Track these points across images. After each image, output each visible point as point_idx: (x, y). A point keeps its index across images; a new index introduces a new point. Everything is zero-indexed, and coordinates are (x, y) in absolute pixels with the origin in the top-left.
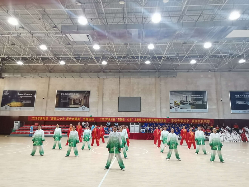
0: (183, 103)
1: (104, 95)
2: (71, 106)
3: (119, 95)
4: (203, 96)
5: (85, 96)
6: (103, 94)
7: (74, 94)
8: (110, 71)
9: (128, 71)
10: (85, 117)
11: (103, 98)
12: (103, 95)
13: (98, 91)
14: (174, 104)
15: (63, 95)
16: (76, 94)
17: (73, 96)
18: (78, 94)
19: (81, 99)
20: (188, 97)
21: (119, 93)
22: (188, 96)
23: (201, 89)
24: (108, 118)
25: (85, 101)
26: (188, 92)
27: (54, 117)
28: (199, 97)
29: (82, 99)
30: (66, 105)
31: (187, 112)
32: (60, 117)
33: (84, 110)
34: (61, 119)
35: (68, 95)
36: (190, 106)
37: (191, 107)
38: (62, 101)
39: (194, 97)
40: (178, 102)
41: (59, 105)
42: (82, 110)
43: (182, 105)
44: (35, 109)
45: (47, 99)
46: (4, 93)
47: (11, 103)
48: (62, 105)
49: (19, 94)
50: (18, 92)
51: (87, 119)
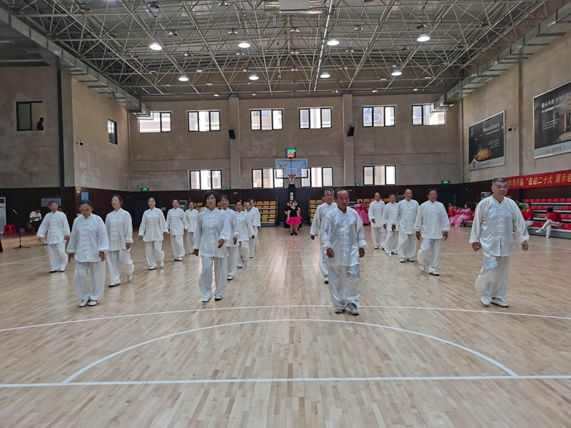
2: (562, 137)
15: (546, 108)
17: (564, 103)
27: (533, 176)
30: (553, 137)
32: (543, 175)
34: (545, 179)
35: (555, 104)
38: (545, 127)
41: (540, 140)
44: (507, 159)
45: (521, 129)
46: (470, 132)
47: (479, 154)
48: (547, 137)
49: (485, 130)
50: (484, 126)
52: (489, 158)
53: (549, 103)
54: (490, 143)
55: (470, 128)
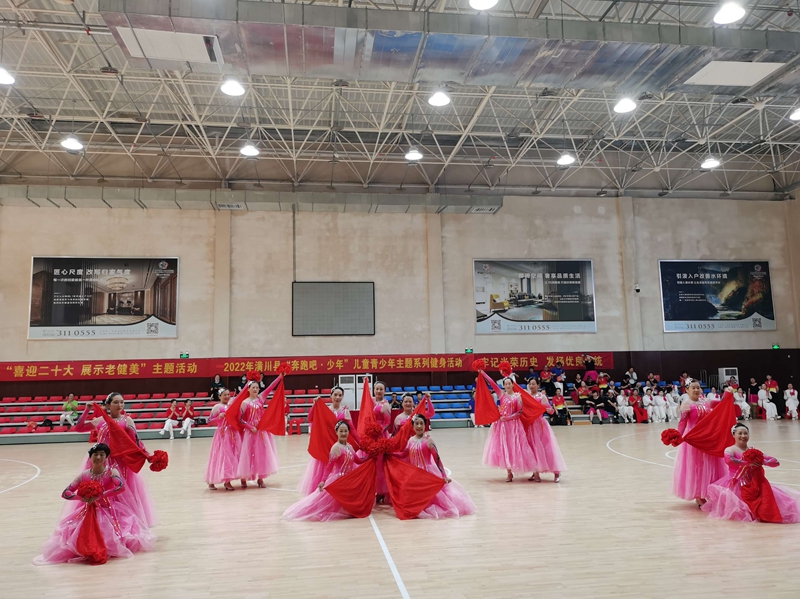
0: (517, 300)
1: (236, 275)
2: (98, 319)
3: (295, 275)
4: (583, 279)
5: (158, 279)
6: (232, 271)
7: (112, 271)
8: (259, 185)
9: (328, 187)
10: (163, 362)
11: (233, 287)
12: (231, 278)
13: (213, 259)
14: (488, 305)
15: (61, 276)
16: (119, 271)
17: (105, 279)
18: (128, 271)
19: (143, 293)
20: (535, 280)
21: (294, 270)
22: (533, 276)
23: (575, 254)
24: (254, 360)
25: (159, 296)
26: (535, 263)
27: (26, 365)
28: (568, 280)
29: (148, 290)
30: (76, 316)
31: (531, 331)
32: (52, 364)
33: (153, 335)
34: (56, 370)
35: (85, 276)
36: (541, 310)
37: (545, 315)
38: (59, 300)
39: (554, 280)
40: (503, 298)
41: (44, 315)
42: (145, 335)
43: (514, 311)
51: (169, 369)
53: (72, 272)
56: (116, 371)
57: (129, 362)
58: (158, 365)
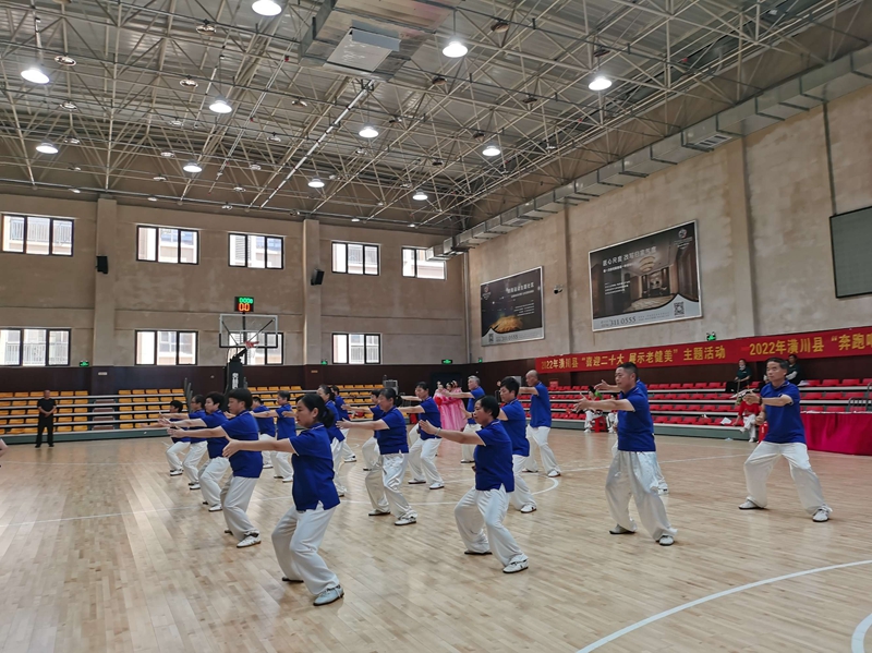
2: (636, 305)
3: (834, 204)
5: (680, 250)
6: (751, 223)
7: (642, 252)
10: (692, 346)
11: (755, 242)
12: (751, 231)
13: (730, 213)
15: (609, 266)
16: (648, 249)
18: (654, 248)
19: (667, 269)
21: (833, 196)
24: (786, 338)
25: (682, 271)
27: (593, 355)
29: (671, 266)
30: (622, 304)
32: (609, 354)
33: (682, 317)
34: (612, 359)
35: (623, 262)
38: (609, 290)
41: (601, 307)
42: (674, 318)
44: (547, 331)
45: (569, 292)
46: (482, 292)
47: (499, 323)
48: (611, 304)
49: (508, 290)
50: (507, 285)
51: (698, 354)
52: (517, 330)
53: (615, 260)
54: (517, 308)
55: (483, 287)
56: (654, 358)
57: (663, 348)
58: (688, 351)
